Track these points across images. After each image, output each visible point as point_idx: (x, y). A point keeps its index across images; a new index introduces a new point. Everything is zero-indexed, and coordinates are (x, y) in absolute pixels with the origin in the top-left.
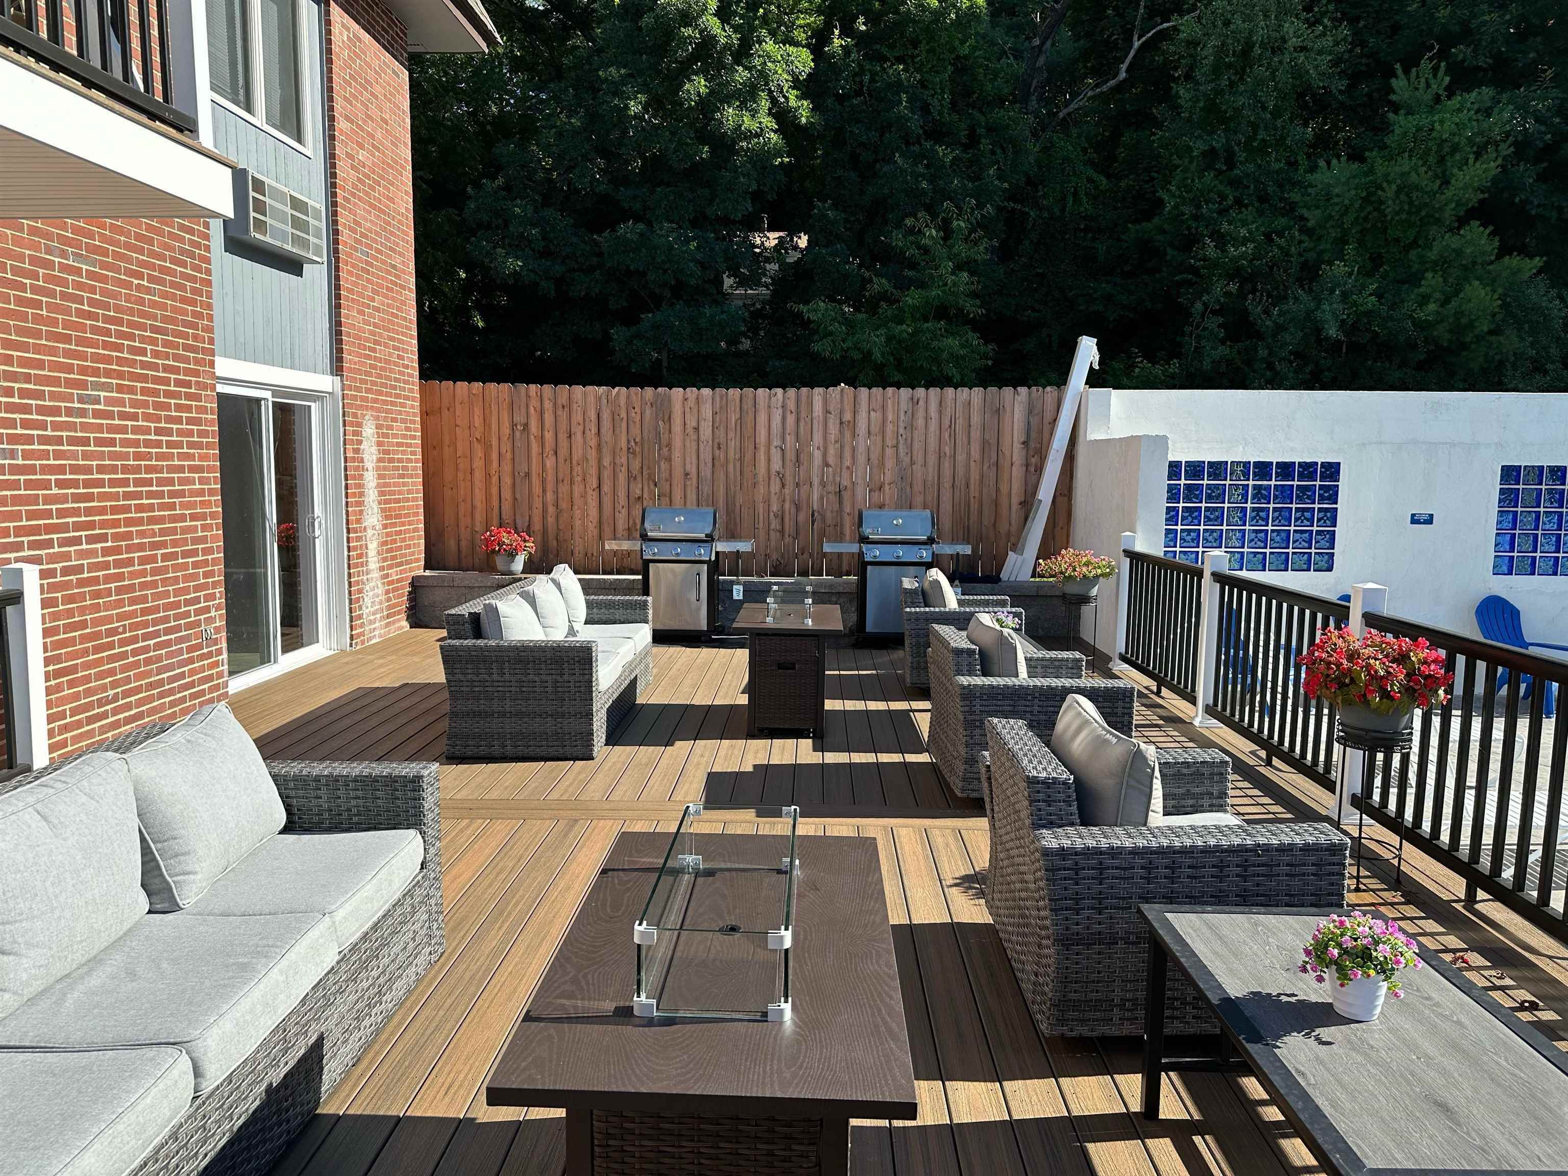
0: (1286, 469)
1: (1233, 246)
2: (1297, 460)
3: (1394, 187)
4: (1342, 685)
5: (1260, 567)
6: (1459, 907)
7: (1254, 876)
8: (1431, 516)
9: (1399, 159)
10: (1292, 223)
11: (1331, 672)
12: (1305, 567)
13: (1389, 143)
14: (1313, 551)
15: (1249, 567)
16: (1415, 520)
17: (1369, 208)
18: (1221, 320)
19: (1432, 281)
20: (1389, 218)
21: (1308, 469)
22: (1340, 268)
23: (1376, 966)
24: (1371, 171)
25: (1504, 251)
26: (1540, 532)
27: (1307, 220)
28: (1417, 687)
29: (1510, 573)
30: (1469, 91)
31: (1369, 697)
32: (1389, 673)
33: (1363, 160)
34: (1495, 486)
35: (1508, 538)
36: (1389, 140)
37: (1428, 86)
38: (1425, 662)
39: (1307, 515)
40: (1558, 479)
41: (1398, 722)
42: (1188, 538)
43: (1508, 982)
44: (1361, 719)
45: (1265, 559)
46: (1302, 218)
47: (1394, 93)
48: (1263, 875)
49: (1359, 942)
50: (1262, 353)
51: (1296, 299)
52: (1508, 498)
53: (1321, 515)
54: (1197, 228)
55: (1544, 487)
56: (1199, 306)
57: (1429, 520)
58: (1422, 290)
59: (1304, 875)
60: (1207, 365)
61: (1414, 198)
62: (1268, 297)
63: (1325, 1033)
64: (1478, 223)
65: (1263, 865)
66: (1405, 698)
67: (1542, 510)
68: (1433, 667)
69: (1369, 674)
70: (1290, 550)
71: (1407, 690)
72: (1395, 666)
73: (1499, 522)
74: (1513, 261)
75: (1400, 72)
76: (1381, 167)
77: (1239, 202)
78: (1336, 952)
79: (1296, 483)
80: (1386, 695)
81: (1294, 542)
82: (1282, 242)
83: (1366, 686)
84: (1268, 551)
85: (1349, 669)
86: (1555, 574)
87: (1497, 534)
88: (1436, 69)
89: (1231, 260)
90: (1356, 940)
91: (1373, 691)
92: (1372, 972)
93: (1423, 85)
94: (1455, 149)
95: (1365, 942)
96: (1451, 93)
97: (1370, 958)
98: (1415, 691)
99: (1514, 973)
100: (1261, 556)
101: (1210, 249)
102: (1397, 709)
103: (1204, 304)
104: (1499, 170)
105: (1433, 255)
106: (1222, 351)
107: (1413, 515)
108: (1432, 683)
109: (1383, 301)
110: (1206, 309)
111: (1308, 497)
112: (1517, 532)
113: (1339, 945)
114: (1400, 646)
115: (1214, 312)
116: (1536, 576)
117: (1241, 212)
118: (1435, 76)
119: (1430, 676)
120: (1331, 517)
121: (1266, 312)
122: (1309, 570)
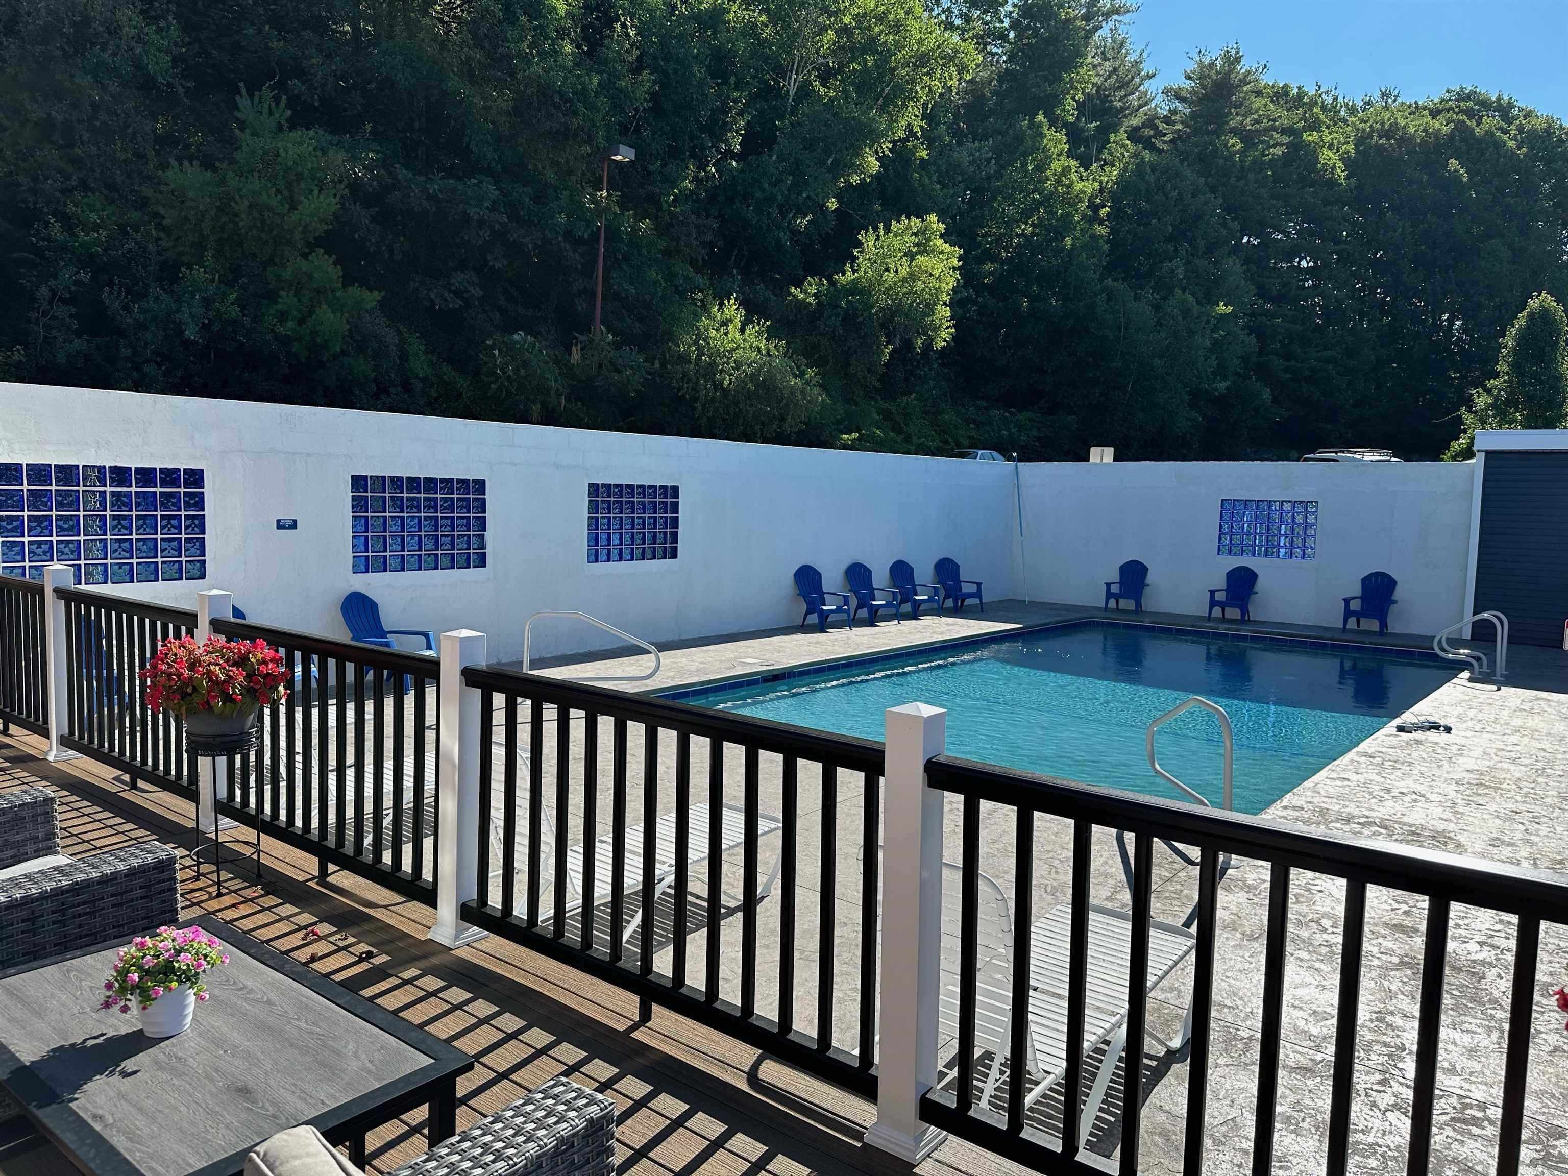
0: (146, 475)
1: (83, 230)
2: (158, 466)
3: (246, 203)
4: (184, 696)
5: (128, 578)
6: (312, 884)
7: (74, 917)
8: (295, 521)
9: (250, 177)
10: (146, 219)
11: (173, 683)
12: (177, 576)
13: (238, 158)
14: (184, 559)
15: (115, 580)
16: (280, 525)
17: (224, 219)
18: (74, 311)
19: (287, 299)
20: (243, 231)
21: (170, 476)
22: (199, 273)
23: (180, 976)
24: (223, 182)
25: (348, 281)
26: (388, 534)
27: (163, 218)
28: (257, 687)
29: (367, 571)
30: (308, 129)
31: (212, 703)
32: (230, 677)
33: (215, 169)
34: (347, 494)
35: (363, 539)
36: (238, 156)
37: (271, 113)
38: (264, 662)
39: (174, 522)
40: (398, 488)
41: (244, 723)
42: (39, 551)
43: (351, 940)
44: (207, 727)
45: (132, 569)
46: (156, 215)
47: (239, 110)
48: (86, 914)
49: (161, 958)
50: (125, 352)
51: (157, 298)
52: (359, 504)
53: (189, 522)
54: (35, 203)
55: (387, 495)
56: (44, 291)
57: (294, 525)
58: (279, 307)
59: (132, 900)
60: (61, 358)
61: (266, 217)
62: (127, 294)
63: (129, 1064)
64: (322, 251)
65: (84, 903)
66: (248, 699)
67: (388, 514)
68: (270, 666)
69: (211, 680)
70: (159, 560)
71: (247, 691)
72: (234, 669)
73: (354, 526)
74: (355, 291)
75: (244, 91)
76: (233, 181)
77: (84, 186)
78: (136, 977)
79: (158, 490)
80: (228, 699)
81: (162, 551)
82: (139, 237)
83: (209, 692)
84: (135, 561)
85: (190, 678)
86: (403, 570)
87: (353, 537)
88: (277, 100)
89: (81, 245)
90: (158, 957)
91: (215, 697)
92: (174, 984)
93: (265, 111)
94: (300, 177)
95: (167, 955)
96: (292, 128)
97: (173, 971)
98: (256, 691)
99: (355, 930)
100: (127, 567)
101: (56, 229)
102: (240, 711)
103: (52, 290)
104: (339, 206)
105: (287, 274)
106: (78, 344)
107: (278, 521)
108: (272, 681)
109: (246, 312)
110: (54, 295)
111: (174, 504)
112: (370, 534)
113: (140, 968)
114: (239, 649)
115: (64, 301)
116: (388, 573)
117: (86, 196)
118: (277, 105)
119: (268, 674)
120: (199, 524)
121: (126, 308)
122: (181, 579)
